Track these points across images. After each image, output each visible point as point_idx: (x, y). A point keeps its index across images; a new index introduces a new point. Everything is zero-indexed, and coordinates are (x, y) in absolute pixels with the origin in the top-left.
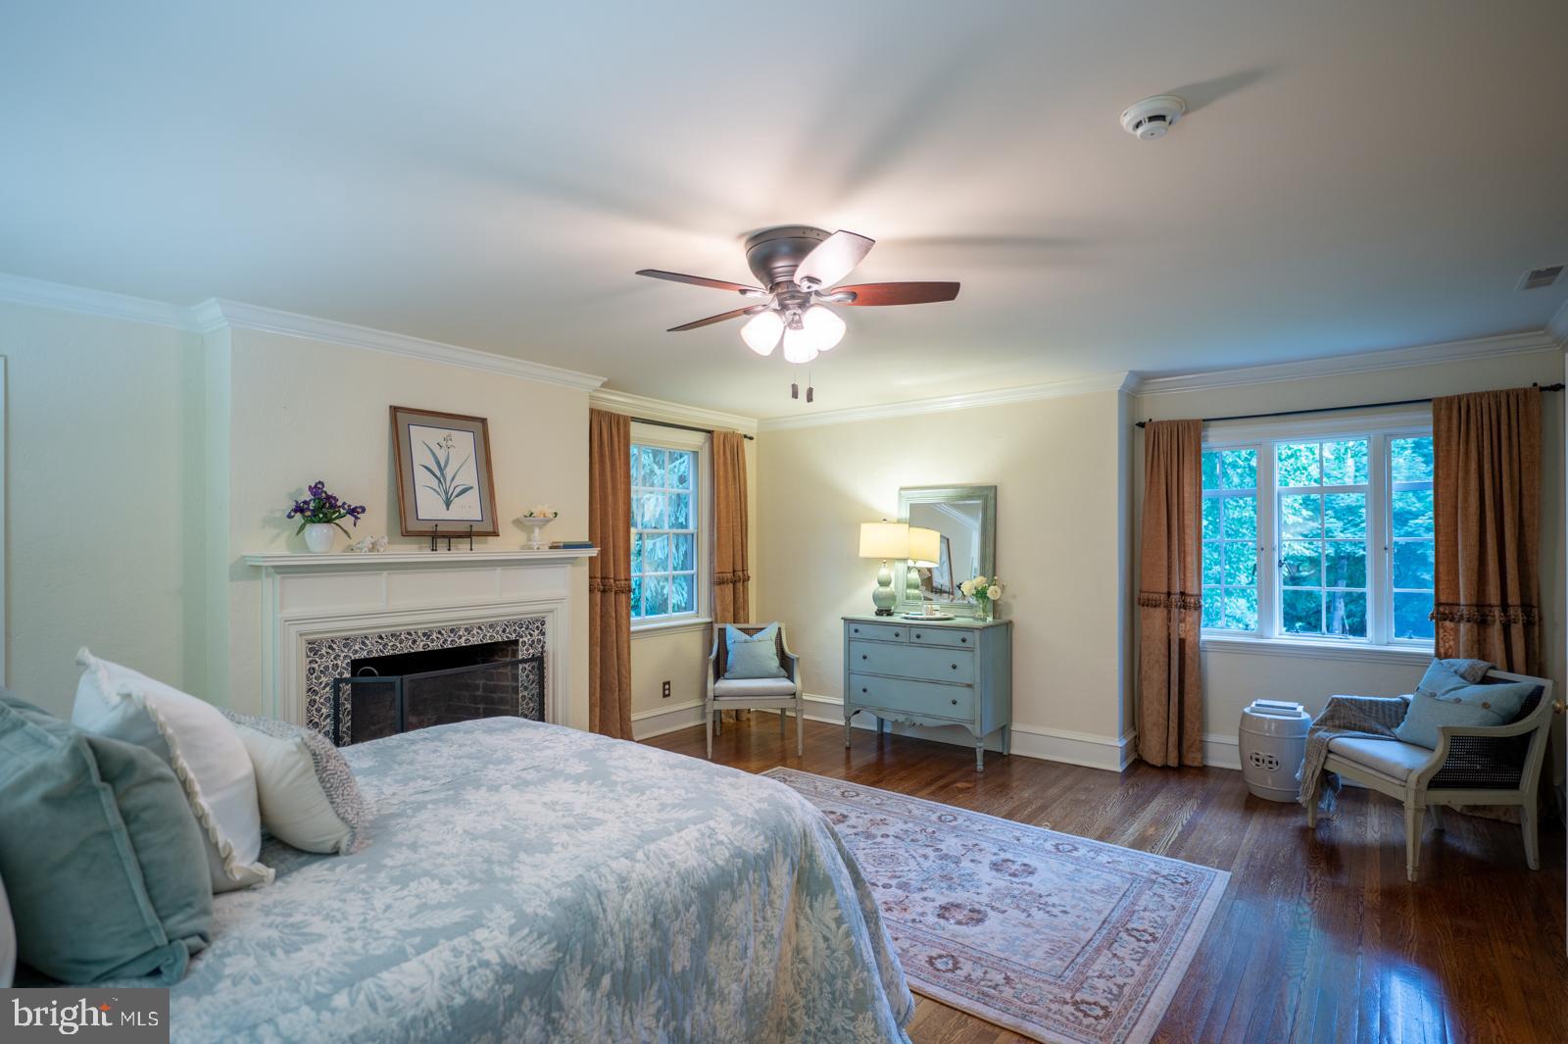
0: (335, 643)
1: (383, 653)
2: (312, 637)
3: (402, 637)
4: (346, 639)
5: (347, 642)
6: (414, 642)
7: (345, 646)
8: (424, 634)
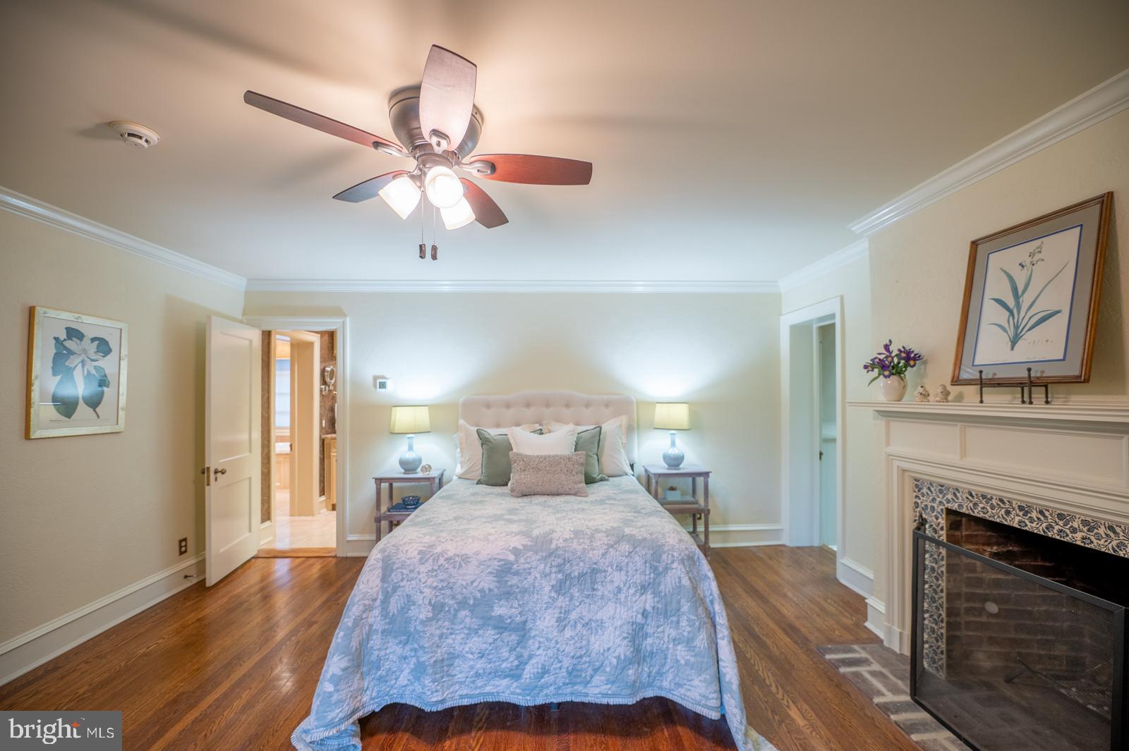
0: (932, 486)
1: (974, 512)
2: (918, 476)
3: (994, 502)
4: (942, 486)
5: (942, 489)
6: (1008, 513)
7: (941, 491)
8: (1021, 508)
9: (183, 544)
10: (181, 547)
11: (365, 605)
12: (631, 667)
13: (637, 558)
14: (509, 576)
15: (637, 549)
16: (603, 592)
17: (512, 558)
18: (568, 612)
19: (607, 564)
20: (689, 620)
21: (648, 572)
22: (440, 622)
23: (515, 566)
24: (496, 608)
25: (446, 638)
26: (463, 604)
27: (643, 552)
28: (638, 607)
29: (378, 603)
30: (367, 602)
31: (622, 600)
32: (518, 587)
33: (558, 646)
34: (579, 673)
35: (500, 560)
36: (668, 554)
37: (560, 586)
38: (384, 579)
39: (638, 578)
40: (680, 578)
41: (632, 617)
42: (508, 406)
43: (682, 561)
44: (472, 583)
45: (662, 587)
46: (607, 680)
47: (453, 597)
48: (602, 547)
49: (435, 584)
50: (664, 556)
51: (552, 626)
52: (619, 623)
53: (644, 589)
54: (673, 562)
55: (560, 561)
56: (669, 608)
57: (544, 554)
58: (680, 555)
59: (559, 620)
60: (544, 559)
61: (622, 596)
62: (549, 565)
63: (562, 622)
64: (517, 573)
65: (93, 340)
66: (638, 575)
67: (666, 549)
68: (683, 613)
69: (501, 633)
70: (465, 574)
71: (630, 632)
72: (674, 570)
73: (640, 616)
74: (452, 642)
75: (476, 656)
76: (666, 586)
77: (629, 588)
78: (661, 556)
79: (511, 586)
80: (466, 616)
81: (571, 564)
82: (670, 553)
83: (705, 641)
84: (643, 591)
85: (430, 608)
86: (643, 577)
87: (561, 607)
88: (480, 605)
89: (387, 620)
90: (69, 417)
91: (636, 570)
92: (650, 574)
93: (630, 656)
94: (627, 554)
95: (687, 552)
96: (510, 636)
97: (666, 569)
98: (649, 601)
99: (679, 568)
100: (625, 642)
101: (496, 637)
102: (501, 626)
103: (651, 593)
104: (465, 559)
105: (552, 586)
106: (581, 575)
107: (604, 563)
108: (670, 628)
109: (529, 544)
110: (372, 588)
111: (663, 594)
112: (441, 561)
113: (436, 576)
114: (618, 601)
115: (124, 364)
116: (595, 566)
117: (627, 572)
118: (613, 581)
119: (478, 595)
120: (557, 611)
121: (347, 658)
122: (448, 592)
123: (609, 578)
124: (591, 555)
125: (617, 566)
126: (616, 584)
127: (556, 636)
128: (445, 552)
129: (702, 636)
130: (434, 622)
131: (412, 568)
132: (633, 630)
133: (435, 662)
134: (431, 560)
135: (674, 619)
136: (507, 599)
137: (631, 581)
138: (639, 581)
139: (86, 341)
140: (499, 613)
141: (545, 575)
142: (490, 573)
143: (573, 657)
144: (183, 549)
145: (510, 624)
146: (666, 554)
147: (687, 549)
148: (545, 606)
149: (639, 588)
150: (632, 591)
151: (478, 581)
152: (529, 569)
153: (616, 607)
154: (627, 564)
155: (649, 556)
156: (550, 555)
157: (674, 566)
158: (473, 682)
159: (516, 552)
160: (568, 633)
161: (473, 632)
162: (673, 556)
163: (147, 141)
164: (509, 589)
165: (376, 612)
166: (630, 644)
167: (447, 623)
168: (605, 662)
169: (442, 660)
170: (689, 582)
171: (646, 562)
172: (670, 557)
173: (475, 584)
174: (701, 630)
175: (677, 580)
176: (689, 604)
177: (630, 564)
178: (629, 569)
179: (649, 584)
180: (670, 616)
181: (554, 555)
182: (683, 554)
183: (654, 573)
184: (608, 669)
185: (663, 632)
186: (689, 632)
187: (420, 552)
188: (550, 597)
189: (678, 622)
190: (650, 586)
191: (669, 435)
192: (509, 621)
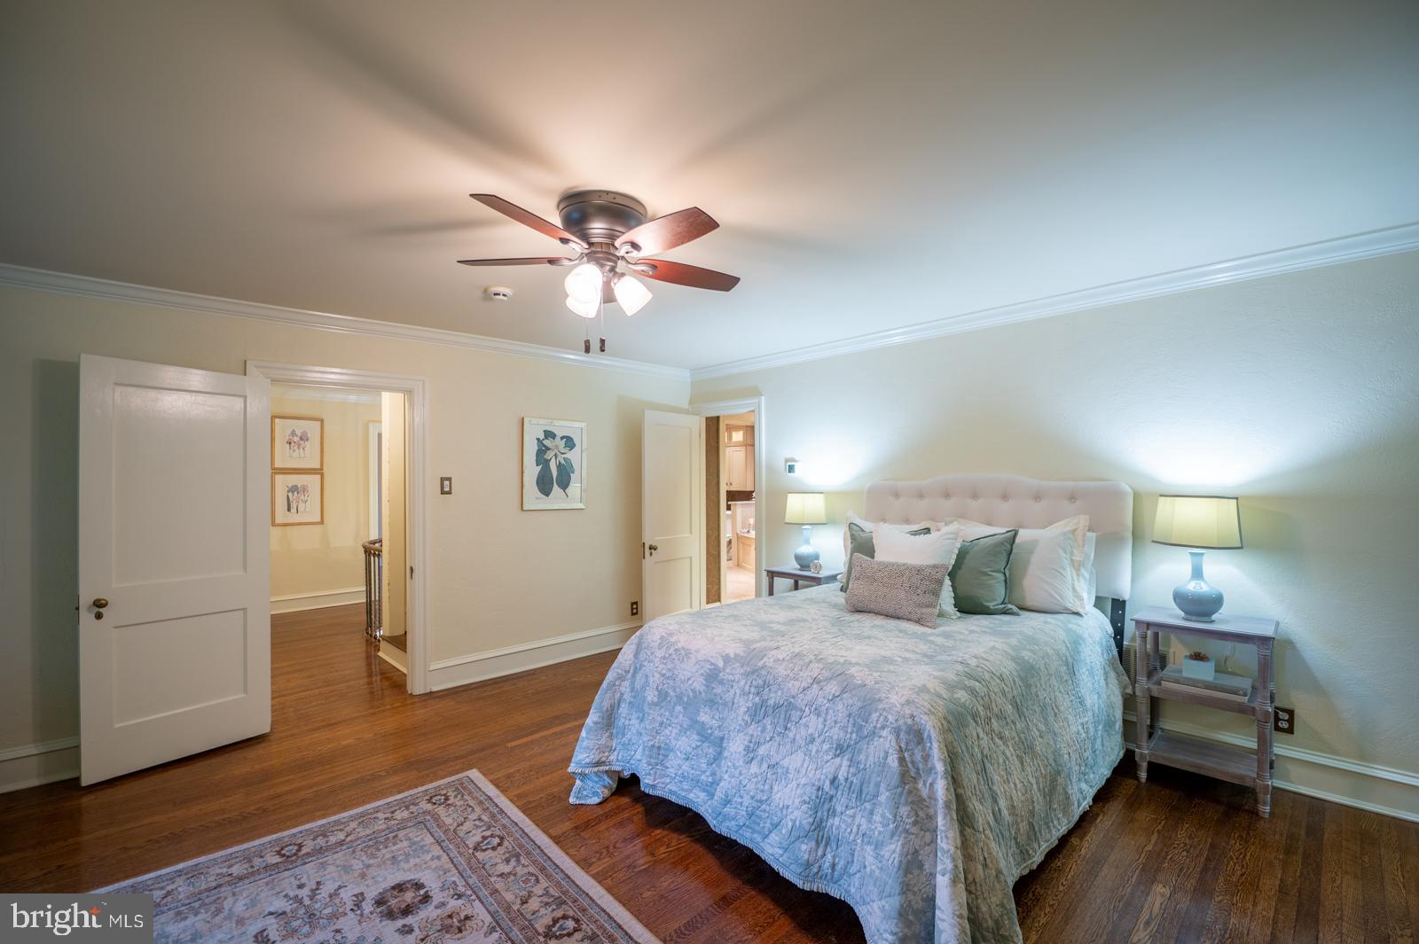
9: (635, 606)
10: (632, 609)
11: (618, 674)
12: (806, 841)
13: (840, 707)
14: (715, 683)
15: (845, 695)
16: (795, 735)
17: (721, 664)
18: (759, 744)
19: (805, 702)
20: (883, 816)
21: (849, 730)
22: (662, 710)
23: (721, 674)
24: (702, 714)
25: (665, 728)
26: (679, 697)
27: (850, 702)
28: (829, 769)
29: (629, 676)
30: (620, 671)
31: (813, 754)
32: (721, 698)
33: (741, 778)
34: (758, 821)
35: (712, 664)
36: (881, 715)
37: (756, 711)
38: (636, 655)
39: (836, 733)
40: (887, 753)
41: (819, 780)
42: (921, 495)
43: (897, 731)
44: (689, 679)
45: (862, 757)
46: (780, 843)
47: (674, 690)
48: (806, 680)
49: (664, 672)
50: (874, 716)
51: (740, 753)
52: (803, 781)
53: (840, 749)
54: (883, 728)
55: (761, 682)
56: (865, 790)
57: (749, 669)
58: (897, 720)
59: (747, 749)
60: (747, 675)
61: (814, 748)
62: (749, 683)
63: (750, 752)
64: (721, 682)
65: (562, 438)
66: (836, 729)
67: (881, 706)
68: (880, 805)
69: (703, 742)
70: (684, 670)
71: (814, 798)
72: (881, 740)
73: (828, 783)
74: (669, 733)
75: (684, 756)
76: (867, 757)
77: (824, 742)
78: (870, 714)
79: (715, 695)
80: (680, 712)
81: (770, 690)
82: (885, 713)
83: (896, 855)
84: (838, 752)
85: (656, 693)
86: (842, 734)
87: (752, 735)
88: (691, 703)
89: (633, 694)
90: (548, 496)
91: (836, 722)
92: (851, 733)
93: (807, 827)
94: (830, 698)
95: (909, 721)
96: (709, 747)
97: (874, 733)
98: (843, 767)
99: (889, 738)
100: (805, 807)
101: (699, 744)
102: (705, 736)
103: (848, 760)
104: (688, 653)
105: (748, 708)
106: (777, 707)
107: (802, 700)
108: (862, 817)
109: (742, 654)
110: (626, 661)
111: (862, 766)
112: (671, 651)
113: (665, 664)
114: (807, 753)
115: (584, 455)
116: (792, 700)
117: (825, 720)
118: (808, 726)
119: (691, 694)
120: (748, 738)
121: (598, 714)
122: (671, 682)
123: (804, 720)
124: (790, 685)
125: (816, 709)
126: (810, 731)
127: (741, 766)
128: (676, 642)
129: (893, 847)
130: (658, 708)
131: (653, 650)
132: (817, 797)
133: (653, 746)
134: (665, 647)
135: (868, 806)
136: (711, 707)
137: (827, 734)
138: (835, 737)
139: (558, 439)
140: (703, 719)
141: (745, 694)
142: (702, 675)
143: (752, 798)
144: (635, 611)
145: (711, 735)
146: (878, 714)
147: (912, 716)
148: (738, 727)
149: (835, 746)
150: (825, 747)
151: (693, 679)
152: (733, 681)
153: (804, 760)
154: (827, 709)
155: (855, 709)
156: (753, 672)
157: (885, 733)
158: (681, 782)
159: (727, 659)
160: (754, 768)
161: (683, 731)
162: (886, 719)
163: (504, 295)
164: (713, 697)
165: (627, 683)
166: (810, 813)
167: (667, 713)
168: (783, 821)
169: (659, 748)
170: (896, 764)
171: (850, 715)
172: (881, 719)
173: (690, 682)
174: (896, 838)
175: (882, 755)
176: (888, 794)
177: (831, 711)
178: (829, 717)
179: (848, 746)
180: (865, 801)
181: (756, 674)
182: (901, 722)
183: (857, 733)
184: (784, 832)
185: (853, 817)
186: (880, 833)
187: (662, 638)
188: (743, 720)
189: (871, 813)
190: (850, 749)
191: (1189, 556)
192: (709, 731)
